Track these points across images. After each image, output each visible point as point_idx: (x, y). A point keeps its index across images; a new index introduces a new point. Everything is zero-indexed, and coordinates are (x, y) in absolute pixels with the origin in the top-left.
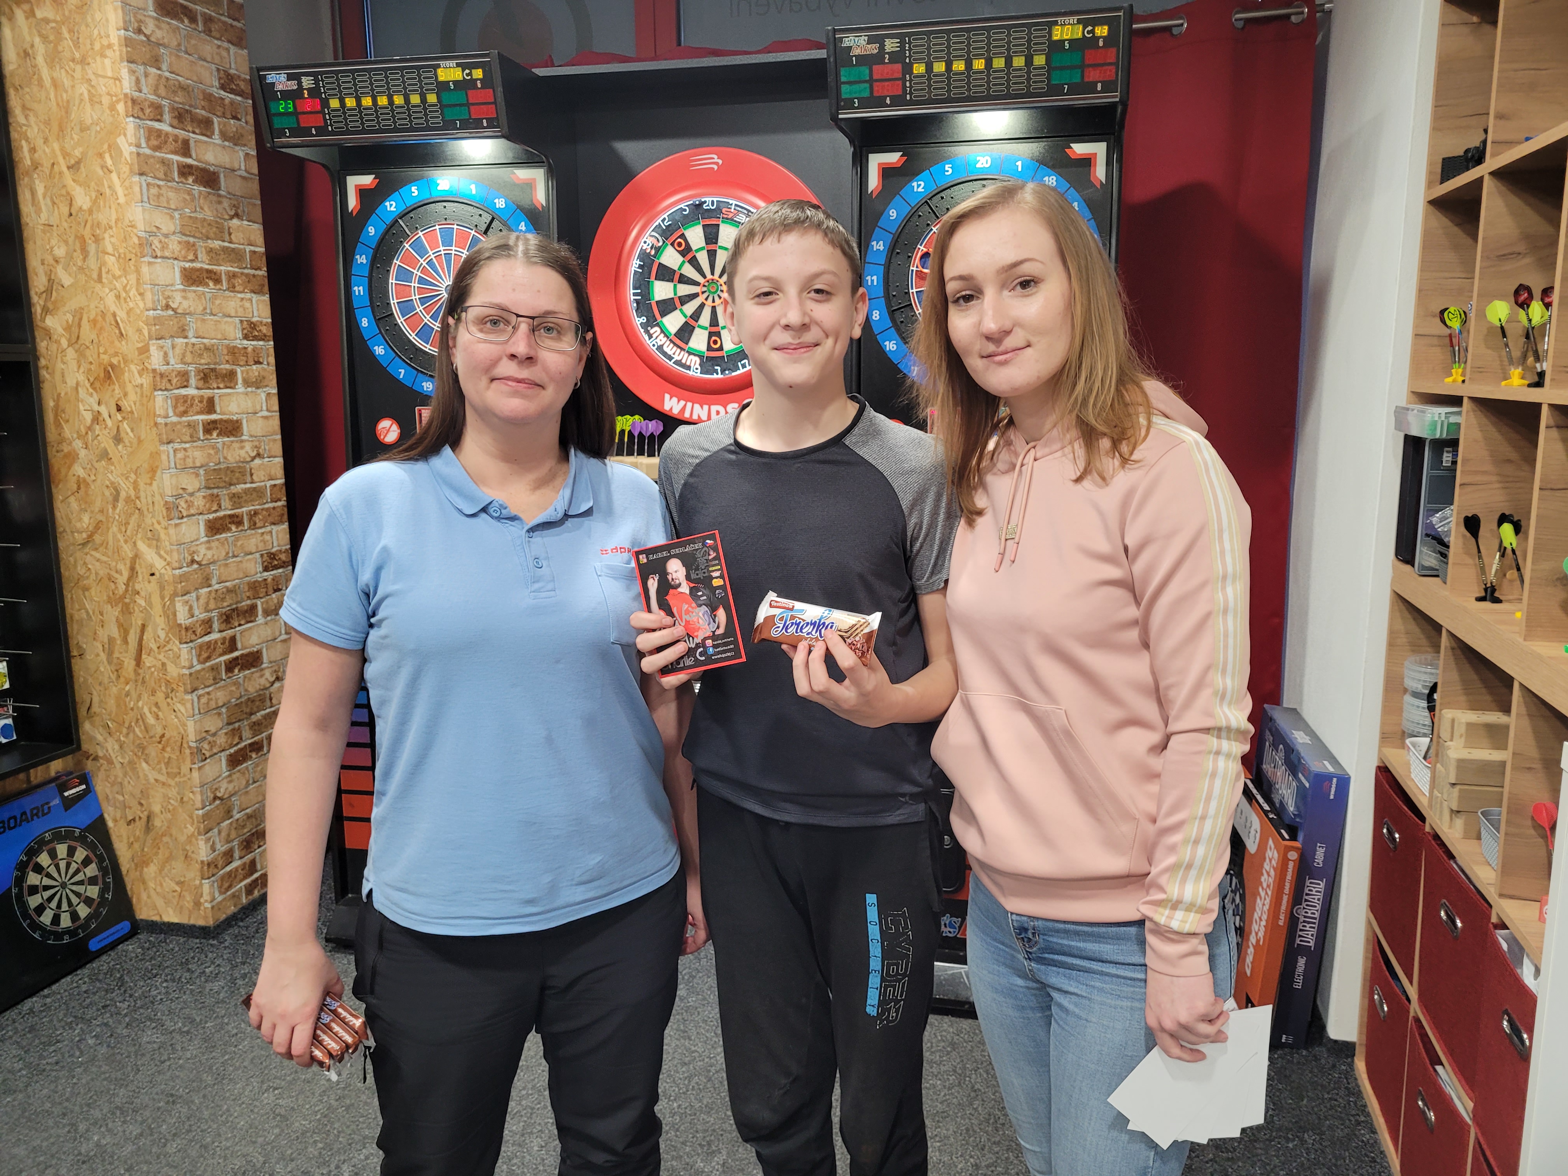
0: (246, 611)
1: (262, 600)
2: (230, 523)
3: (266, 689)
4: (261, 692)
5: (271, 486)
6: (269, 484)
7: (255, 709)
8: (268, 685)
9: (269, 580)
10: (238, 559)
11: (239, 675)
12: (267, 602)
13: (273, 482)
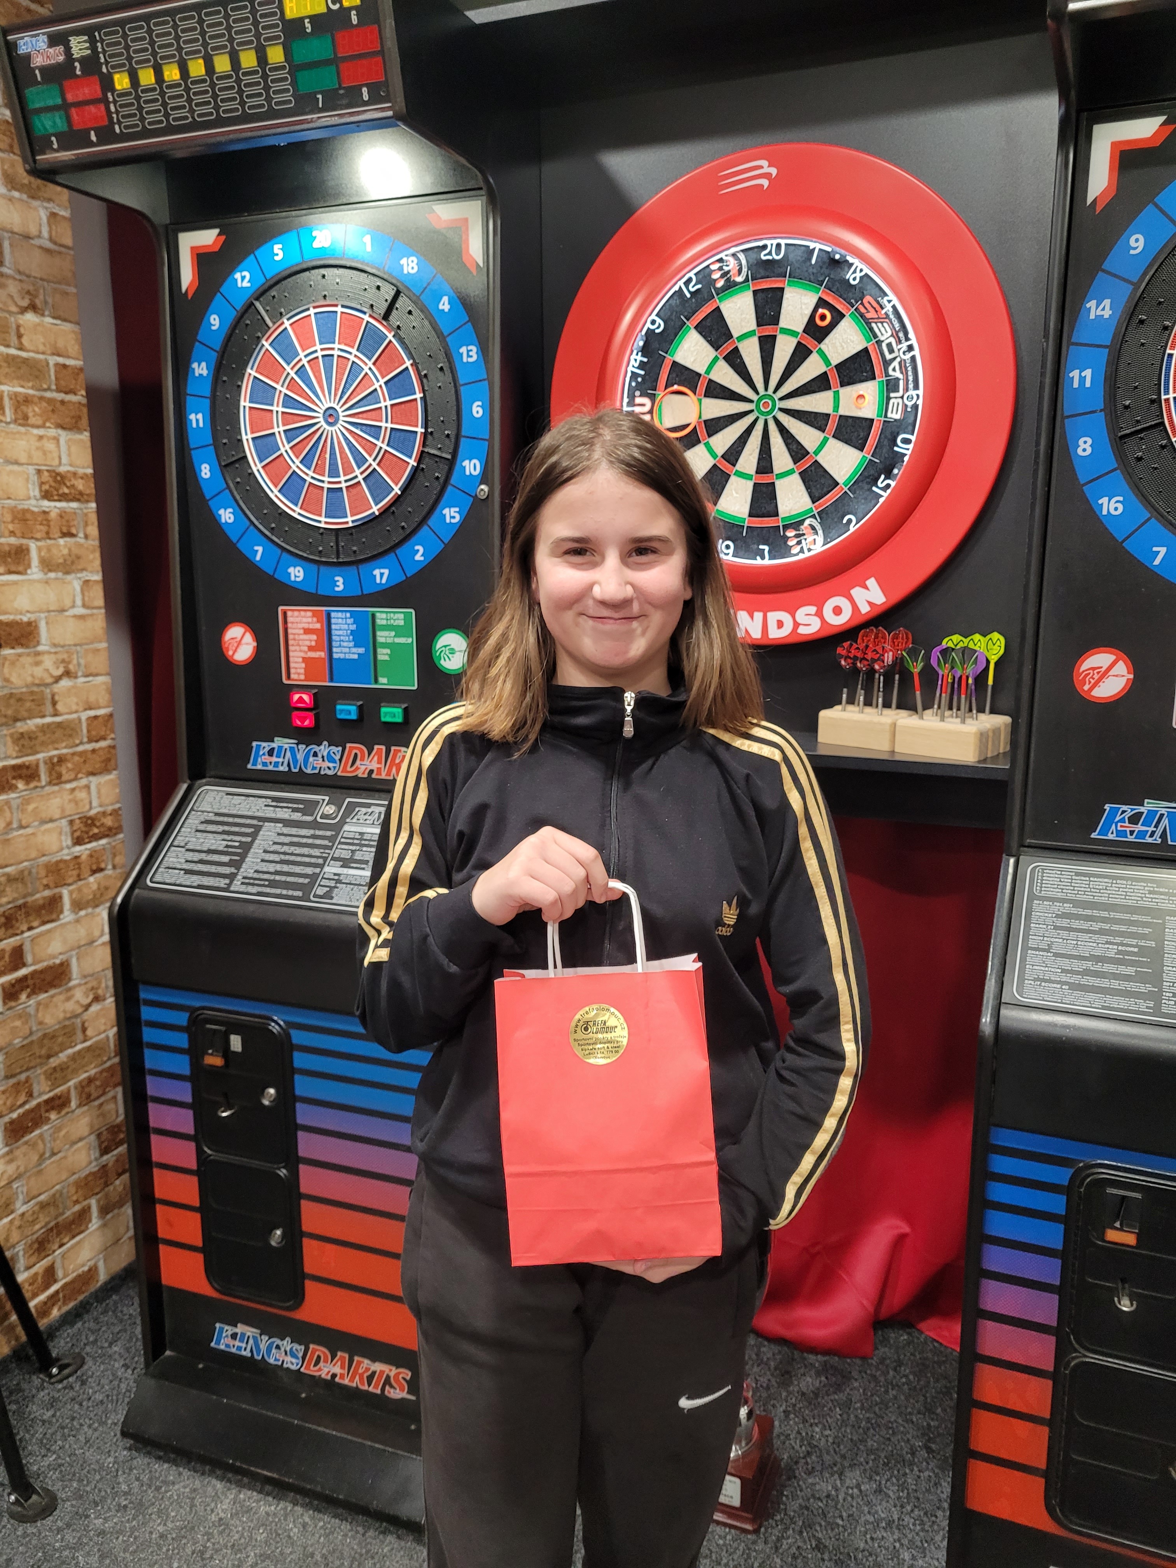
0: (43, 907)
1: (71, 888)
2: (14, 778)
3: (76, 1016)
4: (67, 1023)
5: (89, 719)
6: (84, 716)
7: (56, 1049)
8: (80, 1010)
9: (84, 857)
10: (29, 831)
11: (27, 1002)
12: (79, 890)
13: (92, 713)
